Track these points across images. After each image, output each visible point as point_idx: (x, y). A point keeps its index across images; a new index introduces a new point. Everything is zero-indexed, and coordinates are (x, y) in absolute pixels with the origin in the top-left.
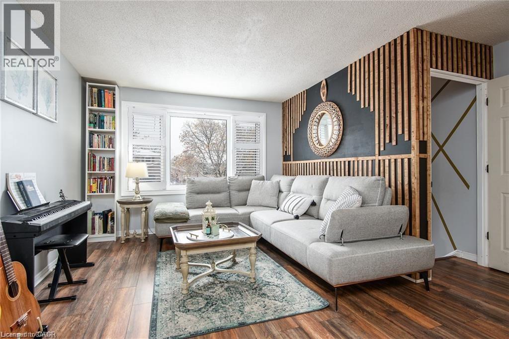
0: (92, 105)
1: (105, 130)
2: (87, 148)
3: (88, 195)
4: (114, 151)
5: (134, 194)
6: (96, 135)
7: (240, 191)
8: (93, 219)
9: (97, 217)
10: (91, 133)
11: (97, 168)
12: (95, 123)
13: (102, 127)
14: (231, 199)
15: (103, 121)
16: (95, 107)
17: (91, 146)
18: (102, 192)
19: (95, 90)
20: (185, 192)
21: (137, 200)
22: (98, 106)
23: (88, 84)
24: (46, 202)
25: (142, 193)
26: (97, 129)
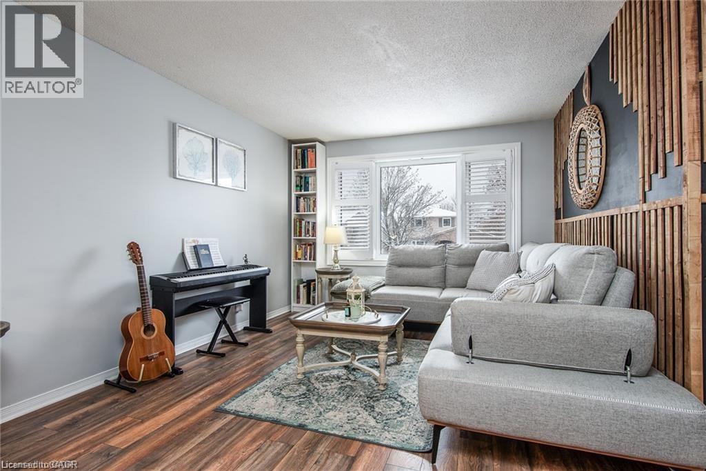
0: (297, 168)
1: (310, 192)
2: (294, 213)
3: (294, 262)
4: (315, 215)
5: (332, 263)
6: (302, 198)
7: (460, 265)
8: (298, 288)
9: (301, 286)
10: (298, 198)
11: (303, 234)
12: (301, 186)
13: (307, 189)
14: (447, 277)
15: (308, 183)
16: (300, 170)
17: (298, 211)
18: (306, 259)
19: (299, 151)
20: (385, 264)
21: (336, 270)
22: (302, 168)
23: (293, 145)
24: (224, 265)
25: (341, 263)
26: (303, 192)
